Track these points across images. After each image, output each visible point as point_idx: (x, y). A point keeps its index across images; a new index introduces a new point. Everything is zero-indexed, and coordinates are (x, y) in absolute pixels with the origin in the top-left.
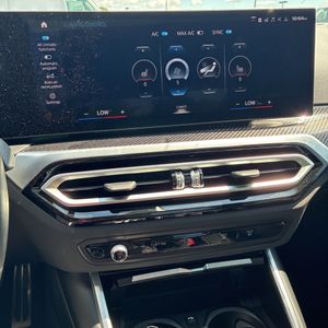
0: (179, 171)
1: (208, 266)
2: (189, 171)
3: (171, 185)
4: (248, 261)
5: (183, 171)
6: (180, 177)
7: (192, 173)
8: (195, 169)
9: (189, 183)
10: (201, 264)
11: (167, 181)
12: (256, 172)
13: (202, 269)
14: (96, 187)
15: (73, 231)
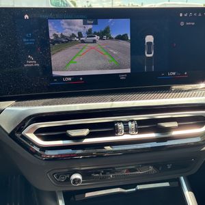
0: (120, 122)
1: (139, 187)
2: (127, 122)
3: (114, 132)
4: (167, 184)
5: (123, 122)
6: (121, 126)
7: (130, 124)
8: (132, 121)
9: (127, 131)
10: (134, 186)
11: (111, 129)
12: (175, 124)
13: (134, 189)
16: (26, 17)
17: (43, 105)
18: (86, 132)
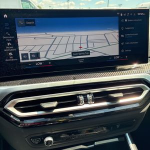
0: (81, 95)
1: (96, 143)
2: (86, 95)
3: (77, 103)
4: (116, 140)
5: (83, 95)
6: (82, 98)
7: (88, 96)
8: (89, 94)
9: (86, 101)
10: (93, 143)
11: (74, 101)
12: (121, 95)
13: (93, 145)
14: (35, 105)
15: (22, 131)
16: (5, 16)
17: (21, 84)
18: (55, 104)
